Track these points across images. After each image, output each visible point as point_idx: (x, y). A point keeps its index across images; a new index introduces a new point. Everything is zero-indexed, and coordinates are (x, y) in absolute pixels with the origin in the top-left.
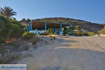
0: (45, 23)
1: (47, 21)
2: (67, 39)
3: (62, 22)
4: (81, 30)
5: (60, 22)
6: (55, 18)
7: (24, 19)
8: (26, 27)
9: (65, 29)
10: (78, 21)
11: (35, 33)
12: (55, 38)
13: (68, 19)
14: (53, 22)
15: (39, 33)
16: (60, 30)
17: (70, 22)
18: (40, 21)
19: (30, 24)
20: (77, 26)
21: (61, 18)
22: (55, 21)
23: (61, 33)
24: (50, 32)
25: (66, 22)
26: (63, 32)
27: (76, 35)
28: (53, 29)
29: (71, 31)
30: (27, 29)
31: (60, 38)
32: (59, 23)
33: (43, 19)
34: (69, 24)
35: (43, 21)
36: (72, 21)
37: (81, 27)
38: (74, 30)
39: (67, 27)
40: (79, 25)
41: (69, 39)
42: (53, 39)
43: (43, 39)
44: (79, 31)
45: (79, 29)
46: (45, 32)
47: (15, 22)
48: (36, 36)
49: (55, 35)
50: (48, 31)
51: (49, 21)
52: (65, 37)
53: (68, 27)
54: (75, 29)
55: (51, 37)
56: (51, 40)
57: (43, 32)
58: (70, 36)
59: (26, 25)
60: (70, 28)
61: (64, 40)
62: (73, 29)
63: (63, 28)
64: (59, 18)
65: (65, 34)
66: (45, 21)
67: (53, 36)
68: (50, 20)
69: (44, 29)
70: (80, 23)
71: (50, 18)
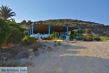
0: (48, 26)
1: (51, 23)
2: (75, 45)
3: (69, 24)
4: (91, 34)
5: (66, 25)
6: (61, 20)
7: (25, 21)
8: (27, 30)
9: (72, 33)
10: (88, 24)
11: (36, 38)
12: (59, 44)
13: (76, 21)
14: (58, 24)
15: (42, 38)
16: (66, 34)
17: (78, 24)
18: (43, 23)
19: (31, 27)
20: (87, 30)
21: (68, 20)
22: (61, 24)
23: (68, 37)
24: (54, 36)
25: (73, 25)
26: (69, 37)
27: (85, 40)
28: (58, 33)
29: (79, 36)
30: (27, 33)
31: (65, 43)
33: (46, 21)
34: (77, 26)
35: (46, 24)
36: (81, 23)
37: (91, 31)
38: (82, 34)
39: (74, 30)
40: (89, 28)
41: (77, 45)
42: (57, 44)
43: (46, 44)
44: (89, 35)
45: (89, 32)
46: (49, 37)
47: (14, 24)
48: (38, 41)
49: (60, 40)
50: (52, 35)
51: (54, 24)
52: (72, 43)
53: (76, 31)
54: (84, 32)
55: (55, 42)
56: (55, 45)
57: (46, 36)
58: (78, 41)
59: (26, 28)
60: (78, 32)
61: (71, 45)
62: (82, 32)
63: (70, 32)
64: (66, 20)
65: (71, 38)
66: (49, 23)
67: (58, 40)
68: (55, 22)
69: (47, 33)
70: (90, 26)
71: (55, 20)
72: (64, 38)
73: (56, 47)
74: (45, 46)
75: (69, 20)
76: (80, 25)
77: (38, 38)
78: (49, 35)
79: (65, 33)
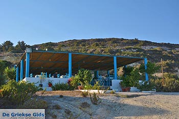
0: (68, 55)
1: (75, 48)
2: (135, 103)
3: (117, 51)
4: (175, 74)
5: (111, 52)
6: (99, 40)
7: (9, 44)
9: (127, 71)
10: (165, 48)
11: (37, 85)
12: (95, 100)
13: (136, 42)
14: (91, 50)
15: (50, 85)
16: (112, 75)
17: (139, 50)
18: (56, 48)
19: (23, 58)
20: (163, 62)
21: (115, 41)
22: (98, 49)
24: (82, 80)
25: (128, 51)
26: (119, 81)
27: (161, 89)
28: (92, 72)
29: (143, 78)
30: (14, 73)
31: (111, 98)
32: (108, 55)
33: (63, 44)
34: (137, 55)
35: (63, 49)
36: (147, 48)
37: (174, 65)
39: (131, 65)
40: (169, 58)
43: (60, 103)
44: (170, 77)
45: (169, 69)
46: (69, 82)
50: (77, 77)
51: (82, 50)
52: (129, 97)
53: (136, 66)
54: (157, 69)
55: (85, 95)
56: (85, 105)
57: (62, 79)
60: (142, 69)
61: (124, 105)
62: (151, 70)
63: (121, 69)
64: (110, 39)
66: (70, 49)
67: (92, 91)
68: (84, 45)
69: (64, 72)
70: (171, 53)
71: (84, 41)
72: (107, 84)
73: (87, 109)
74: (58, 108)
75: (118, 39)
76: (145, 51)
77: (41, 85)
78: (69, 77)
79: (110, 71)
